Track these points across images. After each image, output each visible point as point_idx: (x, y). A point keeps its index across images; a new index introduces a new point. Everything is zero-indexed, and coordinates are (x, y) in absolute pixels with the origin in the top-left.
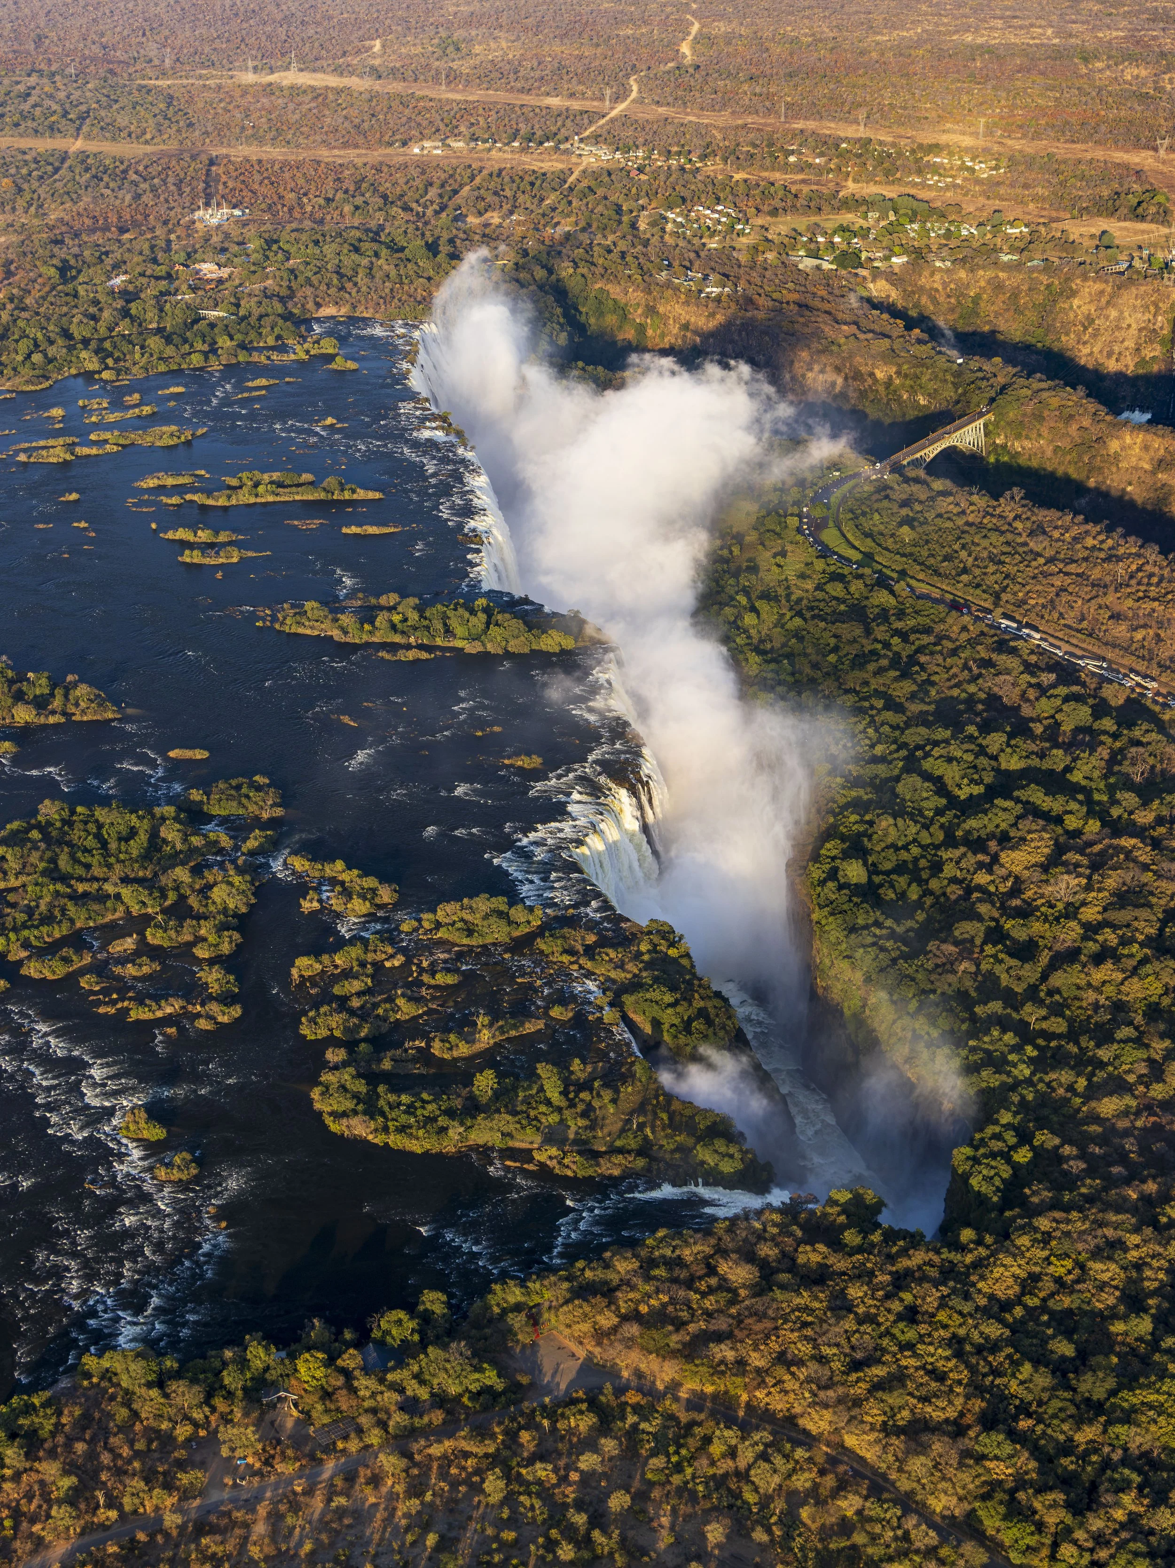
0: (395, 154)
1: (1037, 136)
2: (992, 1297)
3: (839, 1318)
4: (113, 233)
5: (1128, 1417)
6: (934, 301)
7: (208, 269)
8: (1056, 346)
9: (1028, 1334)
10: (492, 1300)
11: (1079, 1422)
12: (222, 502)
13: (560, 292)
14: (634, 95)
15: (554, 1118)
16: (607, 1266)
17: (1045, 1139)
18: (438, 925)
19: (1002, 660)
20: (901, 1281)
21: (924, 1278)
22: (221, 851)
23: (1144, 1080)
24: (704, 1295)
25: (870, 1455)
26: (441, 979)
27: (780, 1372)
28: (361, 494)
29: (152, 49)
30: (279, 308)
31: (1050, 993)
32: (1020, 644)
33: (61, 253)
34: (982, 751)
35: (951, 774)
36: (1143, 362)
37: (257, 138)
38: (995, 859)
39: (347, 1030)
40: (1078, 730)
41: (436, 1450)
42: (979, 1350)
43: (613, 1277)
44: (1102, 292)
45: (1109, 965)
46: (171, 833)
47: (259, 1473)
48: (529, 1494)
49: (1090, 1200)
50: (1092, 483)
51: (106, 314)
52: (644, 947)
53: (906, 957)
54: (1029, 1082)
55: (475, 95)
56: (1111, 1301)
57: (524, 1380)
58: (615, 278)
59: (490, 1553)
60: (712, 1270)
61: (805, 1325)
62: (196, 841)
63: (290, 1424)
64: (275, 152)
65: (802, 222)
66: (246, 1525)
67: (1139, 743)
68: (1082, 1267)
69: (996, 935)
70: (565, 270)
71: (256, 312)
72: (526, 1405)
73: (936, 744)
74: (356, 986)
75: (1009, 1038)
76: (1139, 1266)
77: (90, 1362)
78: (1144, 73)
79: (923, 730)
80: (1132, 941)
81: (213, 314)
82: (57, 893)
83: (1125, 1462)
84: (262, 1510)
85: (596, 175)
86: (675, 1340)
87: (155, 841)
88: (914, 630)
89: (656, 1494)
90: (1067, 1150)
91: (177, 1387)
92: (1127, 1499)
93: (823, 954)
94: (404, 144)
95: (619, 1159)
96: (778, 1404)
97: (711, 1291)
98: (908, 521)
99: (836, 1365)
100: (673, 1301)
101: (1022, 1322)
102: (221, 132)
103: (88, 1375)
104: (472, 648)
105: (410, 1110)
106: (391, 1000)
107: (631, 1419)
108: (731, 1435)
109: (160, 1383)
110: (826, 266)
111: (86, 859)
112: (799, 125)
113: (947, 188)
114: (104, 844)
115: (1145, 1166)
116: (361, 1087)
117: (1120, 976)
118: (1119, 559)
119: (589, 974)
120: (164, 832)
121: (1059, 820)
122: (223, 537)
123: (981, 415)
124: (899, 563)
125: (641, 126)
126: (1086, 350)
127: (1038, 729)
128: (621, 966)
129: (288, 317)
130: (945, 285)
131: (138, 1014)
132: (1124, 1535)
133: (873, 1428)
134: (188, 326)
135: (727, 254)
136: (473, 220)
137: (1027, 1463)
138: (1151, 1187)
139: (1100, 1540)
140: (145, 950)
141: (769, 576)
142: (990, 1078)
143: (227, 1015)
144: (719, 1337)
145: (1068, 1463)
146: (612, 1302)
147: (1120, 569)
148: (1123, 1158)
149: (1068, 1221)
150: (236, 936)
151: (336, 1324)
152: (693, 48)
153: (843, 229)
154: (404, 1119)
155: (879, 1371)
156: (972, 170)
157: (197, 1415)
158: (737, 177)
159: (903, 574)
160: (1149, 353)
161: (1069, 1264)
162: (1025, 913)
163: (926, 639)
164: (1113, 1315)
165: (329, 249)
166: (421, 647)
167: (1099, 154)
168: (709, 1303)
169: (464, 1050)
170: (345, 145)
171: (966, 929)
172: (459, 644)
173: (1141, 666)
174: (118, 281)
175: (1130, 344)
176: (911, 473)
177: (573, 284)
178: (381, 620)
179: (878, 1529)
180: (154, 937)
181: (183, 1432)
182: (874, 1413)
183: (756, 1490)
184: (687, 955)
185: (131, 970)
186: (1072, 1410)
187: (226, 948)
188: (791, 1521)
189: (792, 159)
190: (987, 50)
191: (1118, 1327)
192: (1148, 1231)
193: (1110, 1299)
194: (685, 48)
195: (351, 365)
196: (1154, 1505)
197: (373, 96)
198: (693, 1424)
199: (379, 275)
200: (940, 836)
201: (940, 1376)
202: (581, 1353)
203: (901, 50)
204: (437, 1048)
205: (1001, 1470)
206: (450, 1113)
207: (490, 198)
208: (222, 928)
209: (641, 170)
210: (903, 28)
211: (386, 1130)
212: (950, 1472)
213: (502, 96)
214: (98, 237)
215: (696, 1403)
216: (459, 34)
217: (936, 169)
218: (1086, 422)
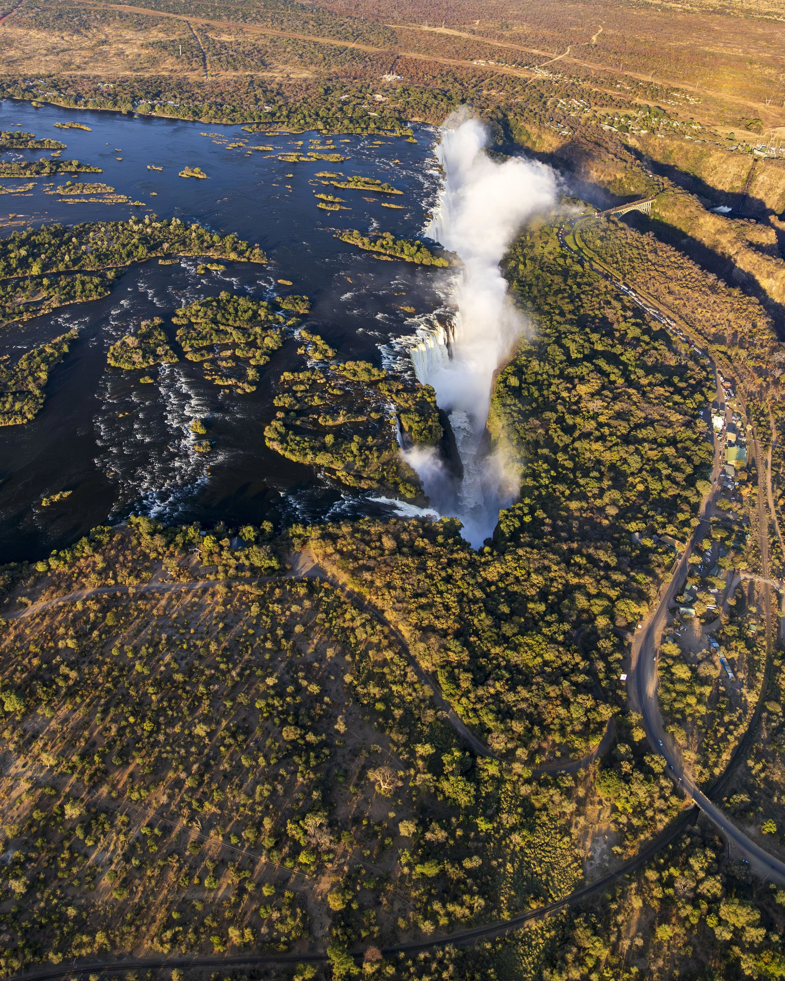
0: (466, 63)
2: (485, 579)
3: (418, 573)
4: (351, 79)
5: (515, 648)
6: (654, 149)
7: (378, 97)
9: (494, 600)
10: (291, 531)
11: (496, 643)
12: (343, 186)
13: (506, 125)
14: (567, 53)
15: (351, 459)
16: (339, 528)
17: (540, 514)
18: (345, 369)
19: (615, 303)
20: (451, 563)
21: (460, 564)
22: (279, 323)
23: (595, 497)
24: (372, 549)
25: (407, 635)
26: (336, 392)
27: (385, 590)
28: (396, 192)
29: (395, 14)
30: (397, 115)
31: (573, 449)
32: (625, 297)
33: (329, 84)
34: (589, 341)
35: (573, 347)
36: (733, 187)
37: (418, 51)
38: (574, 387)
39: (290, 405)
40: (634, 338)
41: (240, 588)
42: (470, 601)
43: (339, 533)
44: (722, 157)
45: (600, 443)
46: (262, 313)
47: (174, 580)
48: (267, 616)
49: (546, 545)
50: (689, 234)
51: (333, 109)
52: (419, 395)
53: (519, 422)
54: (546, 487)
55: (507, 45)
56: (534, 593)
57: (288, 567)
58: (529, 122)
59: (240, 637)
60: (380, 539)
61: (404, 572)
62: (271, 317)
63: (195, 562)
64: (422, 57)
65: (611, 111)
66: (158, 600)
67: (656, 349)
68: (529, 574)
69: (560, 420)
70: (511, 116)
71: (388, 116)
72: (283, 578)
73: (572, 333)
74: (302, 388)
75: (545, 466)
76: (552, 580)
77: (132, 518)
78: (773, 72)
79: (568, 326)
80: (615, 434)
81: (372, 114)
82: (212, 328)
83: (506, 668)
84: (167, 595)
85: (538, 82)
86: (351, 566)
87: (255, 314)
88: (586, 284)
89: (317, 629)
90: (547, 521)
91: (157, 537)
92: (498, 685)
94: (472, 60)
95: (369, 482)
96: (379, 603)
97: (376, 548)
98: (602, 239)
99: (408, 593)
100: (357, 549)
101: (493, 593)
102: (406, 47)
103: (131, 523)
104: (408, 259)
105: (298, 444)
106: (312, 396)
107: (321, 594)
108: (355, 612)
109: (152, 534)
110: (614, 130)
111: (228, 316)
112: (626, 73)
113: (675, 106)
114: (237, 312)
115: (578, 535)
116: (282, 430)
117: (602, 449)
118: (682, 268)
119: (393, 402)
120: (259, 312)
121: (608, 375)
122: (337, 200)
123: (652, 198)
124: (591, 254)
125: (564, 65)
126: (711, 179)
127: (617, 334)
128: (406, 402)
129: (399, 119)
130: (660, 144)
131: (219, 382)
132: (490, 700)
133: (411, 624)
134: (362, 117)
135: (576, 121)
136: (485, 92)
137: (466, 657)
138: (575, 545)
139: (480, 699)
140: (234, 357)
141: (538, 251)
142: (530, 482)
143: (249, 389)
144: (369, 569)
145: (483, 661)
146: (335, 543)
147: (679, 273)
148: (569, 530)
149: (531, 553)
150: (267, 358)
151: (229, 525)
152: (597, 38)
153: (626, 116)
154: (294, 446)
155: (423, 600)
156: (688, 100)
157: (160, 550)
158: (594, 90)
159: (591, 259)
160: (736, 184)
161: (523, 572)
162: (575, 413)
163: (588, 288)
164: (531, 599)
165: (425, 96)
166: (390, 256)
167: (742, 101)
168: (372, 553)
169: (330, 423)
170: (450, 58)
171: (548, 415)
172: (404, 257)
173: (672, 315)
174: (344, 97)
175: (729, 179)
176: (612, 218)
177: (512, 123)
178: (378, 243)
179: (395, 668)
180: (238, 353)
181: (153, 555)
182: (413, 617)
183: (356, 638)
184: (435, 402)
185: (224, 364)
186: (496, 637)
187: (262, 362)
188: (364, 655)
189: (618, 86)
190: (712, 54)
191: (531, 605)
192: (563, 565)
193: (533, 592)
194: (594, 38)
195: (415, 141)
196: (509, 690)
197: (468, 41)
198: (345, 603)
199: (440, 108)
200: (558, 372)
201: (447, 608)
202: (316, 561)
203: (679, 50)
204: (320, 420)
205: (453, 657)
206: (312, 448)
207: (495, 85)
208: (265, 354)
209: (557, 82)
210: (682, 41)
211: (286, 449)
212: (433, 652)
213: (516, 46)
214: (344, 80)
215: (350, 595)
216: (510, 22)
217: (674, 98)
218: (693, 209)
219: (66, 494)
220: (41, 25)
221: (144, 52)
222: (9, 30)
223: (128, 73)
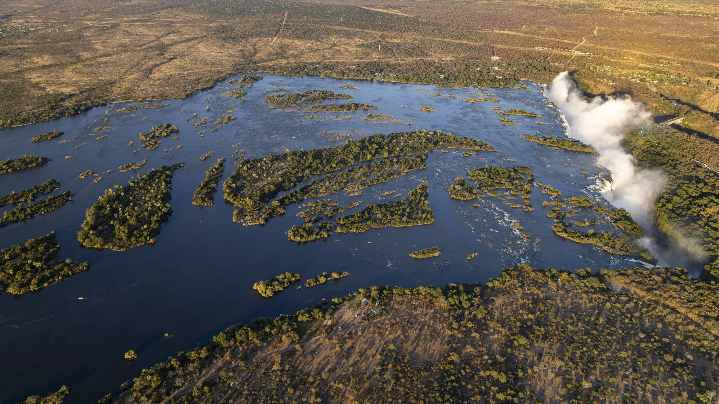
0: (532, 49)
1: (687, 58)
3: (684, 292)
4: (475, 60)
6: (664, 91)
7: (496, 68)
8: (695, 105)
12: (508, 113)
14: (584, 41)
15: (606, 241)
16: (626, 271)
18: (573, 200)
19: (698, 169)
20: (698, 288)
21: (704, 288)
24: (649, 281)
25: (695, 319)
26: (575, 211)
27: (671, 299)
28: (538, 115)
29: (476, 24)
30: (513, 77)
32: (702, 166)
33: (465, 62)
34: (697, 187)
35: (690, 190)
37: (501, 43)
38: (704, 209)
39: (557, 216)
41: (594, 296)
43: (628, 273)
44: (709, 94)
47: (557, 292)
48: (616, 309)
50: (710, 135)
52: (620, 213)
53: (685, 225)
55: (547, 38)
57: (610, 288)
58: (587, 79)
59: (609, 317)
60: (650, 277)
61: (675, 291)
63: (561, 285)
64: (506, 47)
65: (630, 71)
66: (556, 300)
69: (707, 225)
71: (508, 78)
72: (612, 293)
73: (685, 184)
74: (557, 209)
78: (715, 46)
79: (681, 180)
81: (499, 77)
82: (491, 181)
84: (559, 298)
85: (578, 57)
86: (645, 288)
88: (674, 160)
89: (644, 315)
91: (537, 273)
93: (661, 221)
94: (534, 47)
95: (622, 252)
96: (671, 305)
97: (651, 280)
98: (668, 137)
99: (685, 300)
100: (643, 280)
102: (494, 42)
104: (569, 149)
106: (565, 213)
107: (636, 300)
108: (660, 308)
109: (534, 271)
110: (638, 81)
112: (626, 50)
113: (666, 67)
114: (499, 174)
116: (563, 227)
119: (608, 216)
120: (511, 174)
122: (510, 120)
123: (683, 116)
124: (667, 145)
125: (587, 48)
126: (703, 106)
127: (711, 185)
128: (615, 215)
129: (515, 79)
130: (667, 88)
131: (512, 206)
133: (696, 314)
134: (494, 79)
135: (613, 76)
140: (511, 194)
141: (636, 144)
142: (711, 253)
143: (530, 208)
144: (655, 289)
146: (628, 278)
152: (597, 33)
153: (641, 74)
154: (573, 235)
155: (695, 304)
156: (671, 64)
157: (542, 279)
158: (612, 60)
159: (669, 148)
163: (678, 162)
165: (522, 67)
166: (558, 147)
167: (705, 63)
168: (651, 283)
169: (583, 225)
170: (521, 46)
171: (700, 222)
172: (566, 148)
174: (478, 69)
175: (716, 106)
176: (666, 127)
178: (548, 140)
180: (513, 192)
181: (540, 281)
182: (695, 312)
183: (668, 320)
184: (630, 216)
185: (509, 198)
187: (528, 197)
188: (677, 327)
189: (625, 57)
190: (671, 37)
194: (595, 32)
197: (525, 37)
198: (650, 304)
199: (533, 73)
200: (689, 203)
201: (711, 308)
202: (622, 286)
204: (577, 224)
206: (583, 236)
207: (555, 60)
208: (526, 193)
209: (589, 56)
210: (649, 31)
211: (569, 236)
213: (554, 39)
214: (472, 60)
215: (650, 301)
216: (542, 26)
217: (662, 63)
218: (710, 121)
219: (476, 254)
220: (298, 37)
221: (359, 49)
222: (283, 40)
223: (357, 60)
